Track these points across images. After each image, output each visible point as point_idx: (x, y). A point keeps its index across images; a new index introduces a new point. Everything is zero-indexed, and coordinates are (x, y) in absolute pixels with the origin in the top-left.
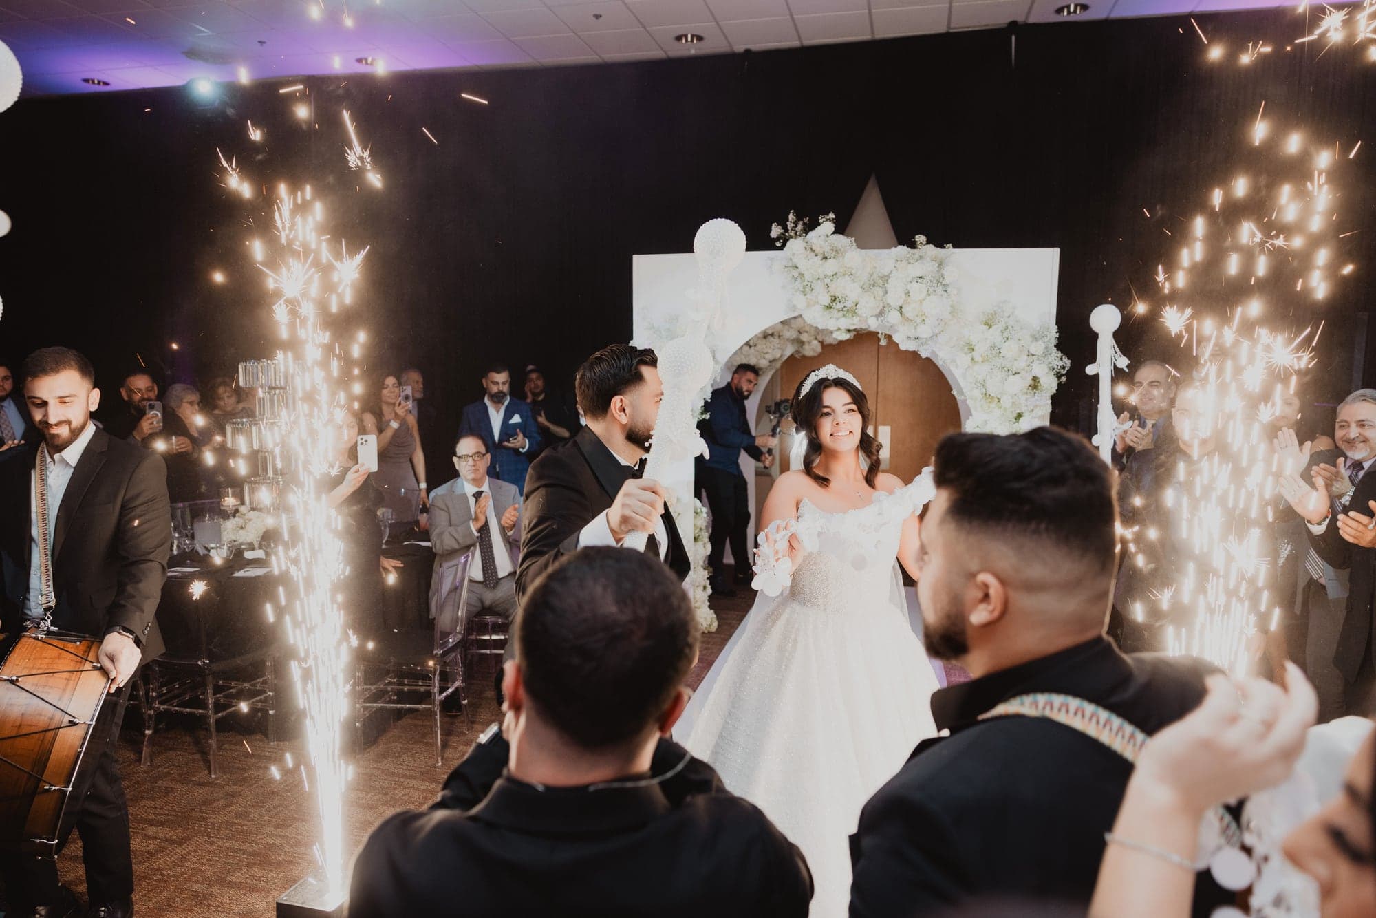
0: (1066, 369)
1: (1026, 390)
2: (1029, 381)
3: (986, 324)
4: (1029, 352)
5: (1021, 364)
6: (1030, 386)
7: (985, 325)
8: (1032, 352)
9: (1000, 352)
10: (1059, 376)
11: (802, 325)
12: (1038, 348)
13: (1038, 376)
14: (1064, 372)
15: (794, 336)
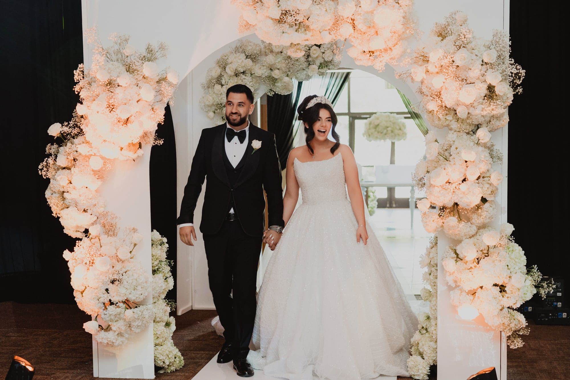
0: (522, 79)
1: (481, 100)
2: (484, 91)
3: (440, 35)
4: (483, 61)
5: (475, 72)
6: (486, 96)
7: (438, 36)
8: (485, 61)
9: (453, 61)
10: (514, 86)
11: (273, 62)
12: (490, 56)
13: (493, 84)
14: (519, 82)
15: (266, 74)
